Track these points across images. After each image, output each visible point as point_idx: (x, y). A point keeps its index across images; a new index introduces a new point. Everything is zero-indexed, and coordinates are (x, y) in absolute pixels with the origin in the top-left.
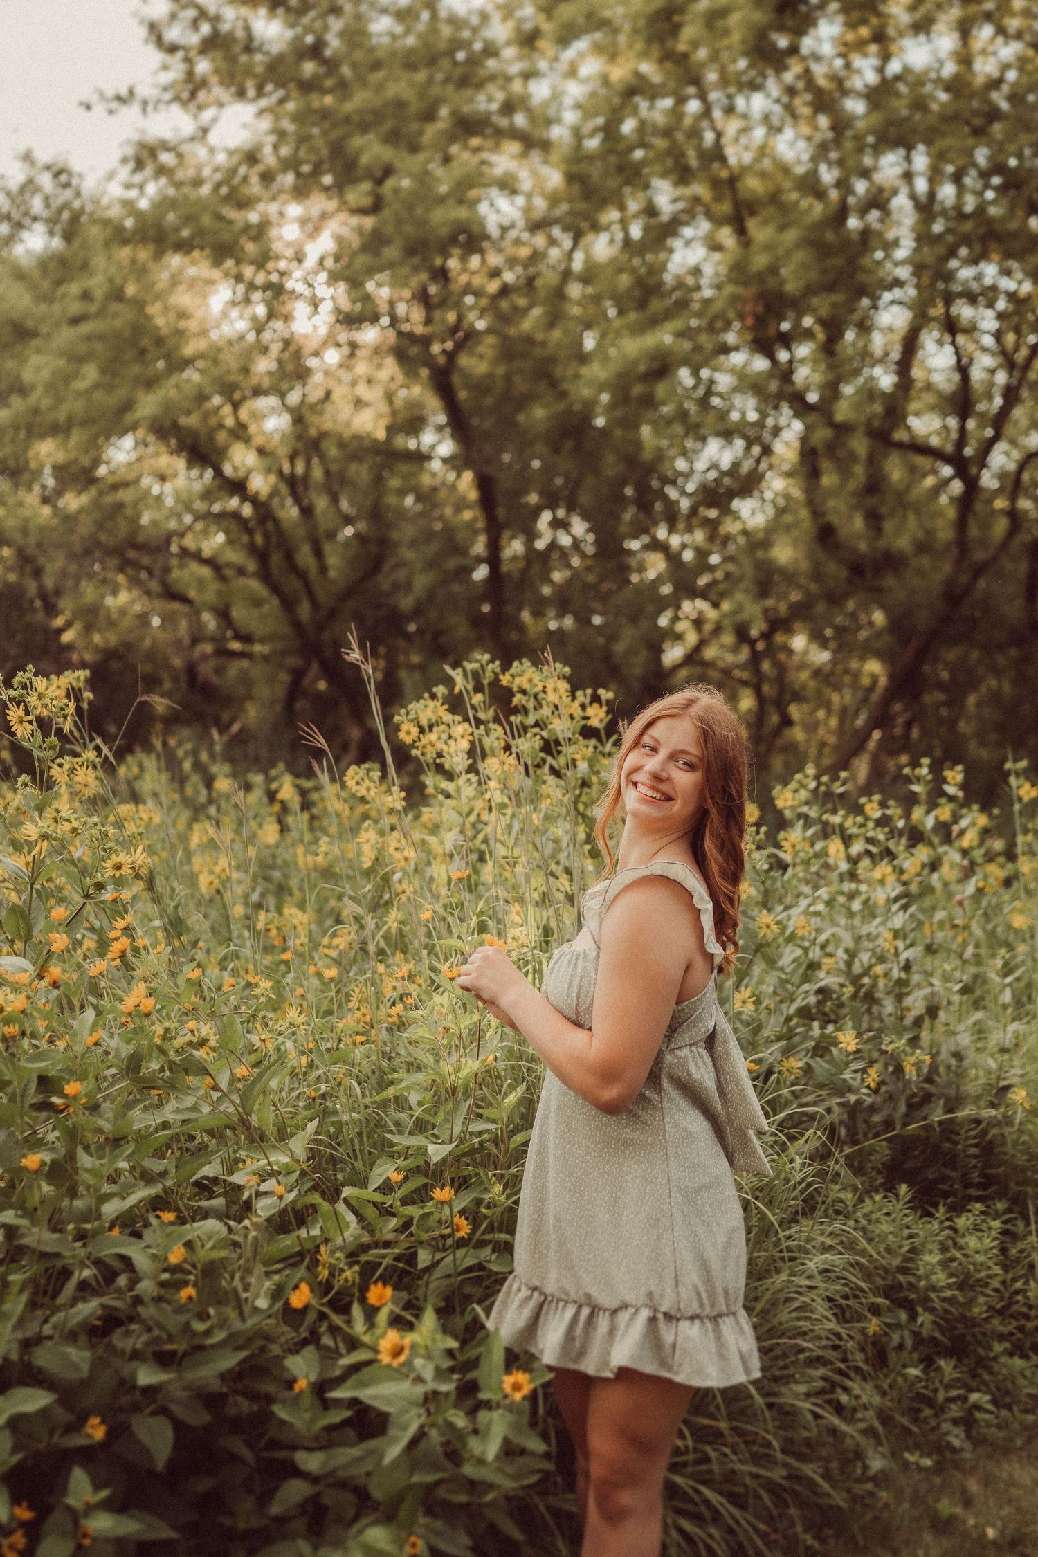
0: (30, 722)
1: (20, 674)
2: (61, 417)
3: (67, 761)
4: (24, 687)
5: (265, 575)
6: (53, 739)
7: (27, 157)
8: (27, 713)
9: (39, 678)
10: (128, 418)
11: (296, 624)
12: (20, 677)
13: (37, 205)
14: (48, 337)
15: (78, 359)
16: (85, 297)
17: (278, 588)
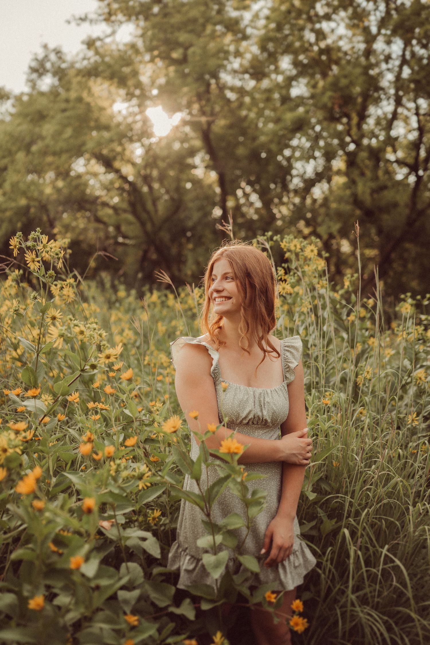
0: (38, 262)
1: (33, 233)
2: (58, 149)
3: (59, 283)
4: (35, 241)
5: (134, 213)
6: (51, 272)
7: (45, 47)
8: (37, 256)
9: (44, 236)
10: (84, 149)
11: (146, 233)
12: (33, 235)
13: (48, 65)
14: (53, 117)
15: (65, 126)
16: (67, 101)
17: (138, 218)
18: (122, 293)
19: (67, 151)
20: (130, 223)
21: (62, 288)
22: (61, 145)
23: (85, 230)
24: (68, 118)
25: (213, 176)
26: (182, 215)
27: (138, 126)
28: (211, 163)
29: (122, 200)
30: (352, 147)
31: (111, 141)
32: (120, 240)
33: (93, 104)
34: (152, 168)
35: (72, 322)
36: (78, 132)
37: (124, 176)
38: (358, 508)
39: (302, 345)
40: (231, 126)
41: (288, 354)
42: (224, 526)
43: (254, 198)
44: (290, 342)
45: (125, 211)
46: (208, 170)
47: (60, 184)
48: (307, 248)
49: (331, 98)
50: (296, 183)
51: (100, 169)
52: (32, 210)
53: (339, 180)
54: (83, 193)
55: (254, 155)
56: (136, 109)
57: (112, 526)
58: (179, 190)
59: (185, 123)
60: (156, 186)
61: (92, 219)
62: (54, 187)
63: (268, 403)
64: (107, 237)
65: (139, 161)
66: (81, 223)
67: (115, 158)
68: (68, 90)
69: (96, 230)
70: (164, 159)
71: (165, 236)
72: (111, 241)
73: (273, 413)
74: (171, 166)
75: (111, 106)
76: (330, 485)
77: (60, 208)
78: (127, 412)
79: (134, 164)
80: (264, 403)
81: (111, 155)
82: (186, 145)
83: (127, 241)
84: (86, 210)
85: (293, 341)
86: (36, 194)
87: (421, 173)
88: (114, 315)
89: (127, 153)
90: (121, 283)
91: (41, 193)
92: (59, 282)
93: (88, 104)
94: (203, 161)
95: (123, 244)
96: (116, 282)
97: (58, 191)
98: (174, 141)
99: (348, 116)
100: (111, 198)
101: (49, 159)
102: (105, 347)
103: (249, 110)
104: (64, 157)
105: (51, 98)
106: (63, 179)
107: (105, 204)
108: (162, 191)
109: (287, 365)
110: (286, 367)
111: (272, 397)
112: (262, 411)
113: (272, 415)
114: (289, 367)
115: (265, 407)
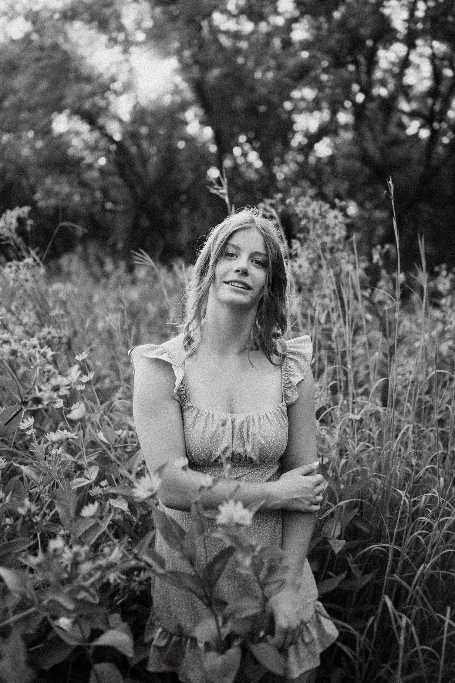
5: (122, 175)
11: (136, 197)
13: (19, 8)
14: (25, 68)
15: (39, 77)
16: (41, 48)
17: (127, 181)
18: (109, 267)
19: (44, 106)
21: (17, 271)
23: (69, 195)
24: (43, 68)
25: (208, 132)
26: (175, 176)
27: (123, 78)
28: (206, 118)
29: (109, 162)
30: (360, 98)
31: (93, 94)
32: (109, 205)
33: (71, 52)
34: (140, 125)
36: (54, 84)
37: (109, 134)
40: (225, 76)
41: (291, 364)
43: (253, 157)
44: (296, 347)
45: (112, 174)
46: (203, 126)
47: (40, 144)
48: (329, 213)
49: (339, 40)
50: (298, 140)
51: (84, 128)
52: (9, 175)
53: (347, 136)
54: (65, 155)
55: (252, 109)
56: (121, 57)
58: (171, 149)
60: (145, 144)
61: (76, 182)
62: (33, 148)
63: (253, 434)
64: (94, 203)
65: (126, 118)
66: (66, 189)
67: (98, 115)
68: (41, 35)
69: (82, 195)
70: (154, 114)
71: (157, 201)
72: (97, 208)
73: (261, 449)
74: (160, 122)
75: (92, 54)
77: (40, 172)
78: (101, 436)
79: (120, 121)
80: (248, 436)
81: (95, 110)
82: (178, 98)
83: (116, 207)
84: (70, 173)
85: (300, 345)
86: (12, 156)
87: (436, 125)
89: (112, 109)
90: (108, 255)
91: (18, 155)
92: (15, 262)
93: (65, 52)
94: (196, 116)
95: (110, 211)
96: (102, 255)
97: (37, 152)
98: (163, 95)
99: (356, 62)
100: (97, 160)
101: (24, 115)
102: (51, 373)
103: (246, 58)
104: (40, 112)
105: (23, 46)
106: (43, 138)
107: (90, 166)
108: (153, 150)
109: (288, 378)
110: (287, 382)
111: (260, 425)
112: (244, 446)
113: (260, 452)
114: (291, 382)
115: (248, 441)
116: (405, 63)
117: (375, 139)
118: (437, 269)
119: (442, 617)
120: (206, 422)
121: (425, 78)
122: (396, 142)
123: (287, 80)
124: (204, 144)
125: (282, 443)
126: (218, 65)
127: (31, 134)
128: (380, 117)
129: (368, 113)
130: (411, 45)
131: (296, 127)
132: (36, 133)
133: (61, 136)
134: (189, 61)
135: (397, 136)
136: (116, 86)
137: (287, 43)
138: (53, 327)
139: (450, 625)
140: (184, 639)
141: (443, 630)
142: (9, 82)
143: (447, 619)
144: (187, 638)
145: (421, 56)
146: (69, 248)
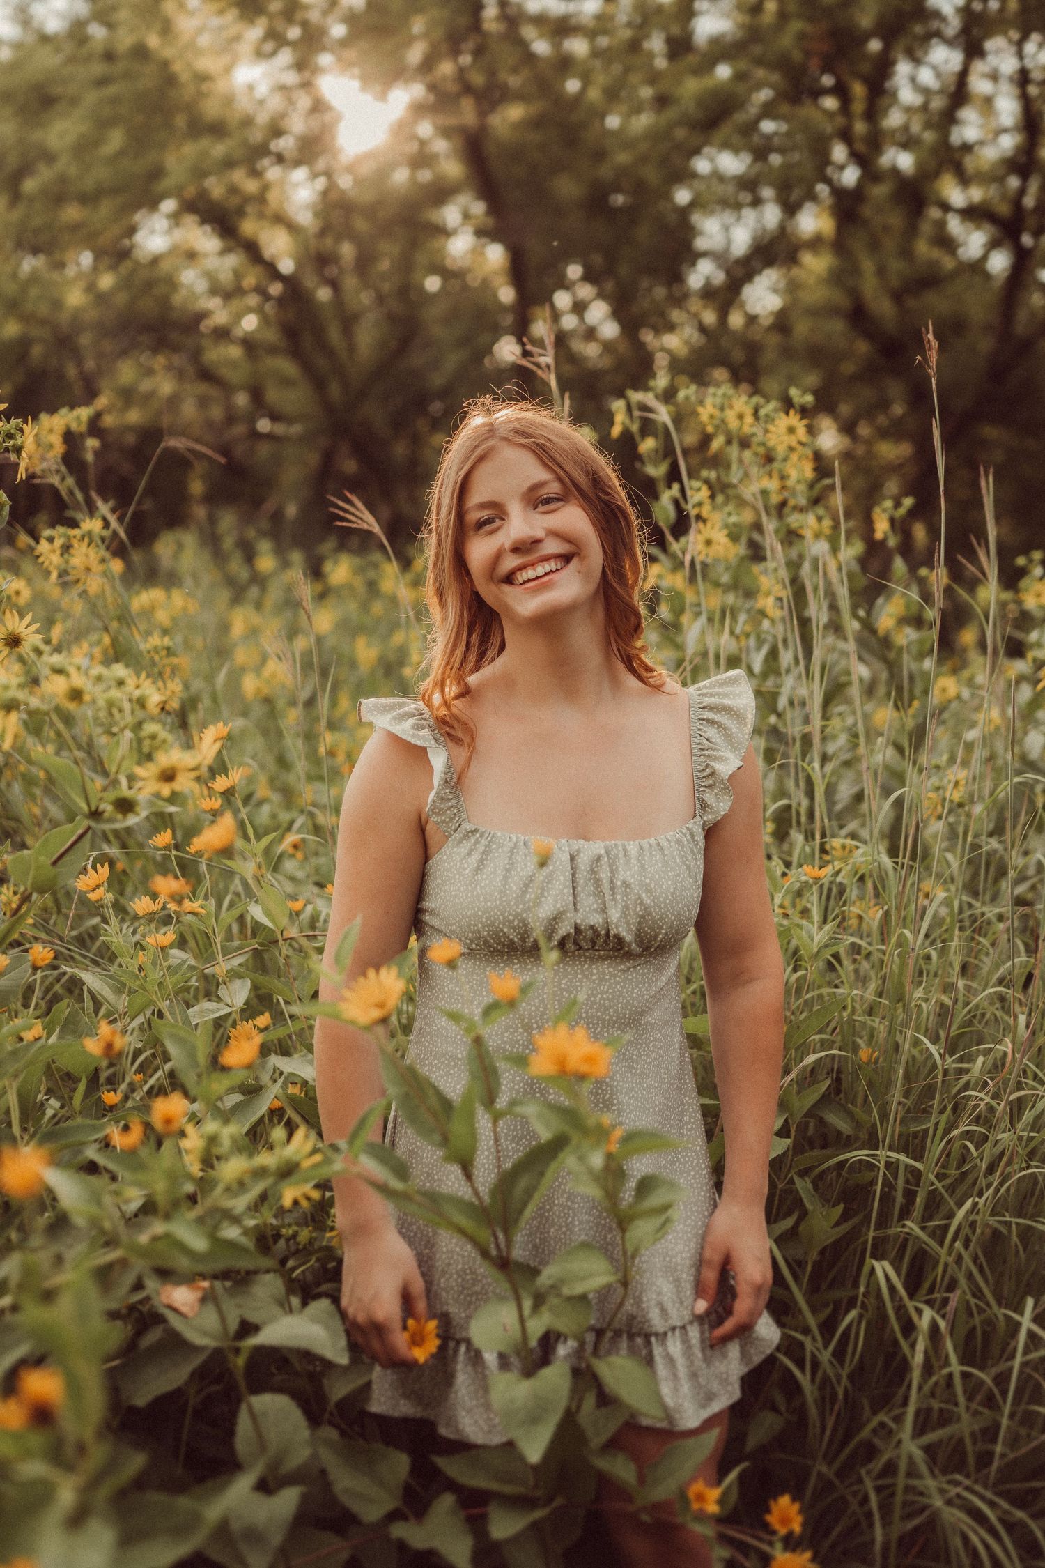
3: (61, 533)
5: (297, 354)
10: (160, 183)
11: (327, 405)
14: (74, 101)
15: (103, 124)
16: (109, 56)
17: (308, 368)
18: (266, 563)
19: (115, 191)
20: (286, 382)
21: (66, 548)
22: (100, 174)
23: (173, 402)
24: (115, 100)
25: (496, 254)
26: (416, 359)
27: (297, 124)
28: (490, 222)
29: (265, 320)
30: (850, 176)
31: (229, 164)
32: (264, 425)
33: (177, 67)
34: (339, 239)
35: (45, 658)
36: (140, 141)
37: (267, 258)
38: (939, 1185)
39: (753, 704)
40: (535, 123)
41: (711, 732)
42: (553, 1287)
43: (598, 313)
44: (718, 694)
45: (272, 350)
46: (484, 240)
47: (106, 281)
48: (777, 422)
49: (801, 36)
50: (702, 274)
51: (206, 241)
52: (37, 351)
53: (816, 265)
54: (165, 303)
55: (596, 202)
56: (291, 78)
57: (203, 1300)
58: (408, 292)
59: (419, 110)
60: (350, 282)
61: (191, 371)
62: (91, 288)
63: (626, 884)
64: (231, 419)
65: (305, 218)
66: (166, 387)
67: (241, 212)
68: (110, 26)
69: (203, 402)
70: (370, 211)
71: (375, 413)
72: (239, 430)
73: (642, 917)
74: (385, 230)
75: (228, 70)
76: (850, 1114)
77: (108, 346)
78: (256, 912)
79: (292, 228)
80: (612, 889)
81: (234, 201)
82: (425, 176)
83: (280, 429)
84: (175, 349)
85: (726, 689)
86: (44, 309)
87: (1027, 240)
88: (240, 621)
89: (273, 197)
90: (263, 534)
91: (57, 304)
92: (61, 529)
93: (165, 64)
94: (466, 216)
95: (269, 437)
96: (251, 533)
97: (100, 298)
98: (393, 166)
99: (840, 90)
100: (238, 317)
101: (72, 213)
102: (157, 742)
103: (586, 80)
104: (106, 208)
105: (69, 48)
106: (113, 268)
107: (222, 334)
108: (366, 298)
109: (707, 766)
110: (705, 774)
111: (643, 866)
112: (603, 910)
113: (640, 923)
114: (712, 774)
115: (614, 899)
116: (959, 94)
117: (881, 271)
118: (1021, 561)
119: (1016, 1316)
120: (510, 858)
121: (1005, 131)
122: (929, 280)
123: (680, 133)
124: (486, 283)
125: (688, 907)
126: (520, 97)
127: (86, 259)
128: (895, 220)
129: (866, 211)
130: (973, 50)
131: (701, 244)
132: (98, 255)
133: (155, 260)
134: (452, 87)
135: (934, 265)
136: (285, 144)
137: (680, 46)
138: (148, 676)
139: (1031, 1335)
140: (452, 1344)
141: (1015, 1349)
142: (36, 136)
143: (1026, 1322)
144: (458, 1342)
145: (994, 77)
146: (175, 518)
